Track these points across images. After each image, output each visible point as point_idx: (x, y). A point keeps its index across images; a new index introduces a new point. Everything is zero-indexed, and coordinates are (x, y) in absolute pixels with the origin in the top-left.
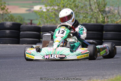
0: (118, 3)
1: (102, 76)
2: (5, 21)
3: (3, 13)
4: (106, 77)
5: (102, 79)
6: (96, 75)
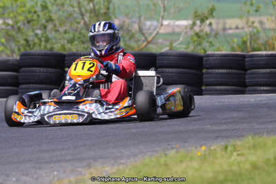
0: (137, 9)
1: (114, 159)
4: (123, 161)
5: (113, 165)
6: (101, 158)
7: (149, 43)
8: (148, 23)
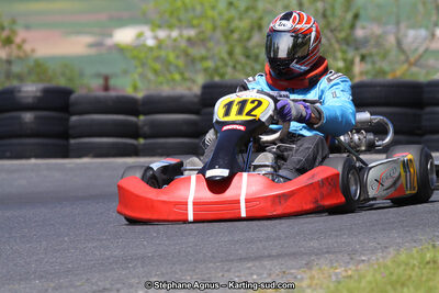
0: (395, 10)
1: (349, 255)
2: (15, 83)
3: (9, 55)
4: (363, 258)
5: (348, 263)
6: (328, 252)
7: (411, 64)
8: (412, 33)
